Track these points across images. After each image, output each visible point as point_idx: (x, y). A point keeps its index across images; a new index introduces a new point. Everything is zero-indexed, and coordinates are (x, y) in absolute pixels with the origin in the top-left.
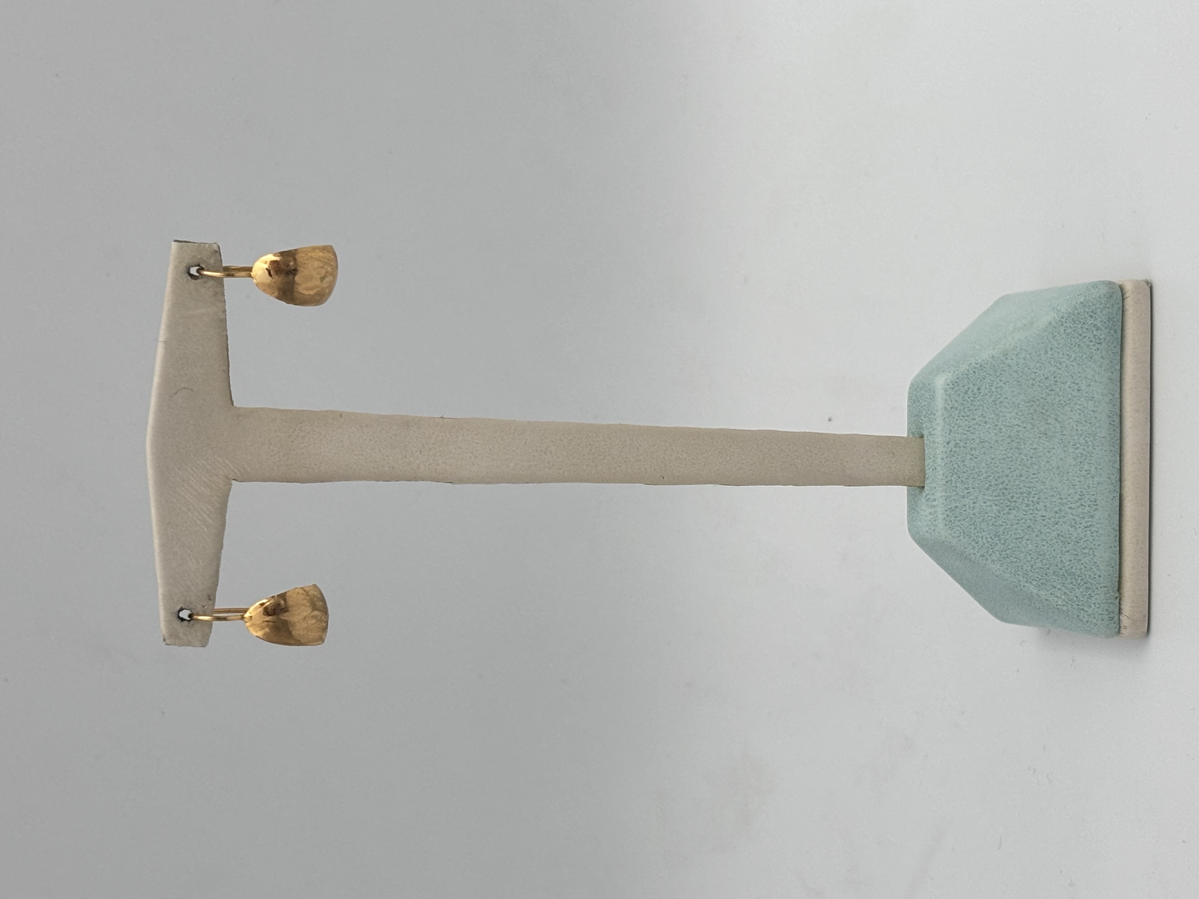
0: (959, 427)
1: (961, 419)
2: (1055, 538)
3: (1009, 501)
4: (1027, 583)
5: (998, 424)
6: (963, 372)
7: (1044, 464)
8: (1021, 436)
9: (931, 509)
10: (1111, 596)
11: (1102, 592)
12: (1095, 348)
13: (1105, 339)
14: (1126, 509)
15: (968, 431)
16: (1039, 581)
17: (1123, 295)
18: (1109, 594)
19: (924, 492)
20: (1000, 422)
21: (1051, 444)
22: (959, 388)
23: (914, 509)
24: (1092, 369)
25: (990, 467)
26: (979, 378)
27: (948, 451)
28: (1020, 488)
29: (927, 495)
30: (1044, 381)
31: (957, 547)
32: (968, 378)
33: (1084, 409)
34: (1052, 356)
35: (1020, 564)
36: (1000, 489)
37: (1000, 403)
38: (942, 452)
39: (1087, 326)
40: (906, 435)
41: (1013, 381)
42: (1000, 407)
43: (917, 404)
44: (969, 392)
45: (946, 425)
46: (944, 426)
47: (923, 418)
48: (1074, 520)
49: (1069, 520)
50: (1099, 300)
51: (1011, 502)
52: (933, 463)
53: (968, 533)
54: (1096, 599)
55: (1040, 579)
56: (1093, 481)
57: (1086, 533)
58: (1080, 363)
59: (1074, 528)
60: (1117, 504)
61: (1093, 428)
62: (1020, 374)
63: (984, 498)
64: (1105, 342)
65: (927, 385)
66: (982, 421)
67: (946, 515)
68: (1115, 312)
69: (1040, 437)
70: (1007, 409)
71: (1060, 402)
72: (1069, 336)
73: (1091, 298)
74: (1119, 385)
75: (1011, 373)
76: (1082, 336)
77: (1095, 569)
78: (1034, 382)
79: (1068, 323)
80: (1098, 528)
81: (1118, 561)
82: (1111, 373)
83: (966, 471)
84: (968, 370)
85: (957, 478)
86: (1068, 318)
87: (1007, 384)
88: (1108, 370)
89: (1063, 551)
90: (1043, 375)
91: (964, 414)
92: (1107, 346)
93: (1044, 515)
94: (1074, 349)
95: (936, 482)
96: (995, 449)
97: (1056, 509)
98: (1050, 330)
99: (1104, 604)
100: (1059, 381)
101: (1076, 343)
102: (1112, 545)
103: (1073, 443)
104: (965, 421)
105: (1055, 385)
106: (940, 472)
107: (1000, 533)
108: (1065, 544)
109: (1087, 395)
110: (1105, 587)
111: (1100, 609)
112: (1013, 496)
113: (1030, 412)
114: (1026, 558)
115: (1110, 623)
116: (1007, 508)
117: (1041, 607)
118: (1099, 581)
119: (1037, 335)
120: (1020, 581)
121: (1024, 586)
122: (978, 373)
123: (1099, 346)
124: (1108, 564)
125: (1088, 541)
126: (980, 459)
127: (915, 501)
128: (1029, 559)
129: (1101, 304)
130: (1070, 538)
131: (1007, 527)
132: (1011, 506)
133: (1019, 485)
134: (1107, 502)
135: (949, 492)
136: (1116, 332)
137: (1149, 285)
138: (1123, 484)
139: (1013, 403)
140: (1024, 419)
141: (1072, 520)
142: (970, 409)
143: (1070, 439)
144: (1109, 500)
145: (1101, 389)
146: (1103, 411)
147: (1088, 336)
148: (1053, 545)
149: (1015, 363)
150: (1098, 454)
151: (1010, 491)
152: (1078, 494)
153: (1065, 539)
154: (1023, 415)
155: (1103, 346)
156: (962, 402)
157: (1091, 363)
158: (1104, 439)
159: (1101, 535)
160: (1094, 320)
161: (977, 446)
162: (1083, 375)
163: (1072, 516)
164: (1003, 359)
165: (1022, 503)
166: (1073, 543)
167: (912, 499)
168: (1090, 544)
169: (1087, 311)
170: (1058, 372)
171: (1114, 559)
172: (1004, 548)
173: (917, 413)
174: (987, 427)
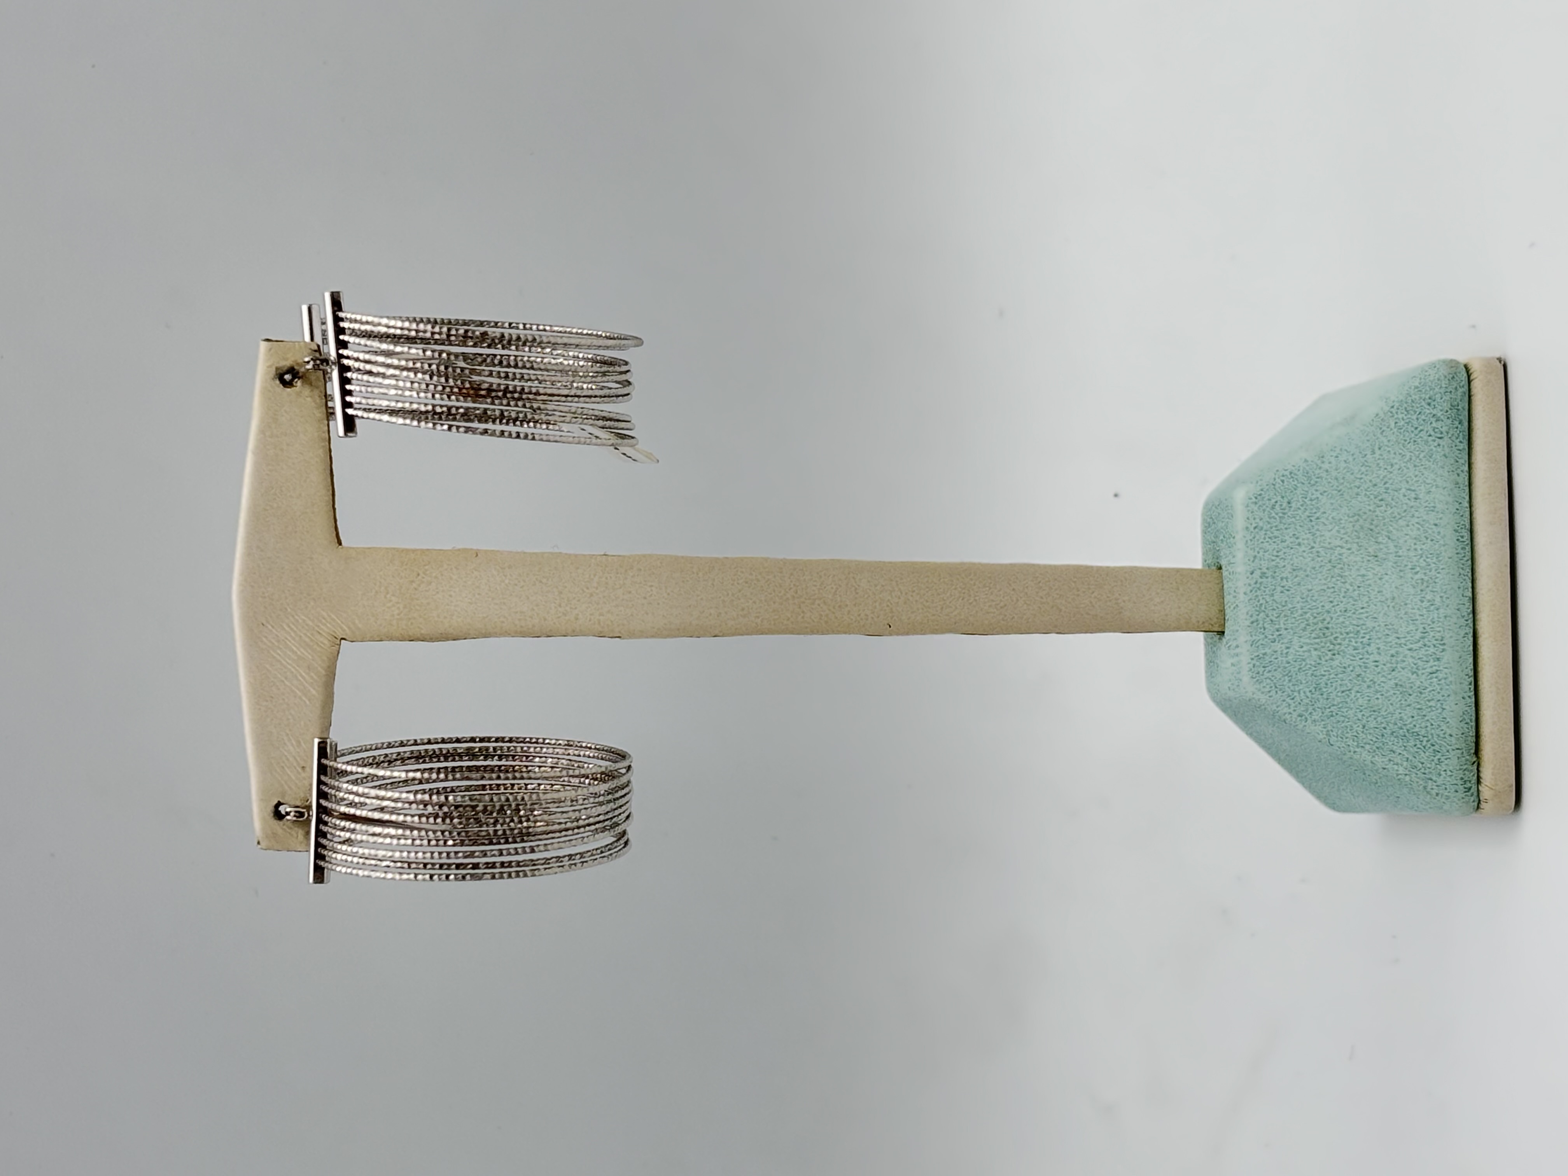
0: (1265, 552)
1: (1268, 542)
2: (1392, 688)
4: (1358, 746)
5: (1314, 545)
6: (1268, 482)
7: (1376, 595)
8: (1345, 560)
9: (1233, 658)
10: (1467, 760)
11: (1454, 756)
12: (1436, 445)
13: (1448, 433)
14: (1483, 648)
15: (1277, 556)
16: (1373, 745)
17: (1469, 376)
18: (1464, 759)
19: (1225, 637)
20: (1317, 543)
21: (1383, 569)
22: (1264, 503)
23: (1213, 661)
24: (1433, 471)
26: (1289, 489)
27: (1252, 582)
28: (1345, 627)
29: (1228, 642)
30: (1371, 488)
31: (1268, 705)
32: (1275, 488)
33: (1422, 523)
34: (1381, 457)
35: (1348, 723)
36: (1320, 629)
37: (1318, 518)
38: (1245, 585)
39: (1423, 417)
40: (1200, 568)
41: (1333, 490)
42: (1316, 524)
43: (1213, 526)
44: (1276, 507)
45: (1249, 550)
46: (1246, 552)
47: (1220, 544)
48: (1415, 664)
49: (1409, 665)
50: (1439, 382)
51: (1334, 644)
52: (1233, 600)
53: (1281, 687)
54: (1447, 765)
55: (1375, 742)
56: (1438, 614)
57: (1431, 681)
58: (1418, 464)
59: (1415, 675)
60: (1471, 643)
61: (1437, 547)
62: (1342, 481)
63: (1300, 642)
64: (1447, 436)
65: (1225, 503)
66: (1295, 542)
67: (1251, 665)
68: (1459, 397)
69: (1369, 561)
70: (1325, 527)
71: (1394, 515)
72: (1402, 431)
73: (1427, 380)
74: (1467, 491)
75: (1330, 480)
76: (1419, 429)
77: (1444, 727)
78: (1359, 490)
79: (1399, 413)
80: (1446, 674)
81: (1474, 715)
82: (1456, 476)
83: (1275, 608)
84: (1275, 479)
85: (1265, 616)
86: (1400, 407)
87: (1326, 494)
88: (1453, 471)
89: (1403, 705)
90: (1371, 481)
91: (1271, 535)
92: (1450, 442)
93: (1377, 659)
94: (1409, 446)
95: (1238, 624)
96: (1312, 578)
97: (1393, 652)
98: (1378, 424)
99: (1458, 771)
100: (1390, 488)
101: (1411, 439)
102: (1465, 695)
103: (1412, 566)
104: (1272, 544)
105: (1386, 492)
106: (1242, 613)
107: (1321, 685)
108: (1405, 695)
109: (1426, 504)
110: (1458, 749)
111: (1453, 777)
112: (1337, 637)
113: (1356, 528)
114: (1356, 716)
115: (1466, 795)
116: (1330, 653)
117: (1379, 781)
118: (1450, 741)
119: (1361, 431)
120: (1349, 745)
121: (1354, 753)
122: (1287, 481)
123: (1440, 441)
124: (1461, 719)
125: (1433, 690)
126: (1294, 592)
127: (1214, 651)
128: (1360, 717)
129: (1441, 387)
130: (1412, 687)
131: (1332, 676)
132: (1335, 650)
133: (1343, 622)
134: (1458, 640)
135: (1255, 635)
136: (1461, 423)
137: (1502, 363)
138: (1478, 617)
139: (1333, 518)
140: (1348, 538)
141: (1413, 665)
142: (1279, 528)
143: (1407, 561)
144: (1460, 637)
145: (1444, 496)
146: (1448, 523)
147: (1426, 429)
148: (1390, 698)
149: (1334, 468)
150: (1444, 579)
151: (1333, 631)
152: (1419, 631)
153: (1405, 690)
154: (1346, 533)
155: (1446, 442)
156: (1268, 520)
157: (1430, 464)
158: (1450, 560)
159: (1451, 682)
160: (1433, 409)
161: (1289, 576)
162: (1420, 479)
163: (1413, 660)
164: (1319, 462)
165: (1349, 645)
166: (1416, 694)
167: (1210, 650)
168: (1436, 695)
169: (1423, 397)
170: (1389, 476)
171: (1469, 713)
172: (1327, 705)
173: (1213, 538)
174: (1301, 550)
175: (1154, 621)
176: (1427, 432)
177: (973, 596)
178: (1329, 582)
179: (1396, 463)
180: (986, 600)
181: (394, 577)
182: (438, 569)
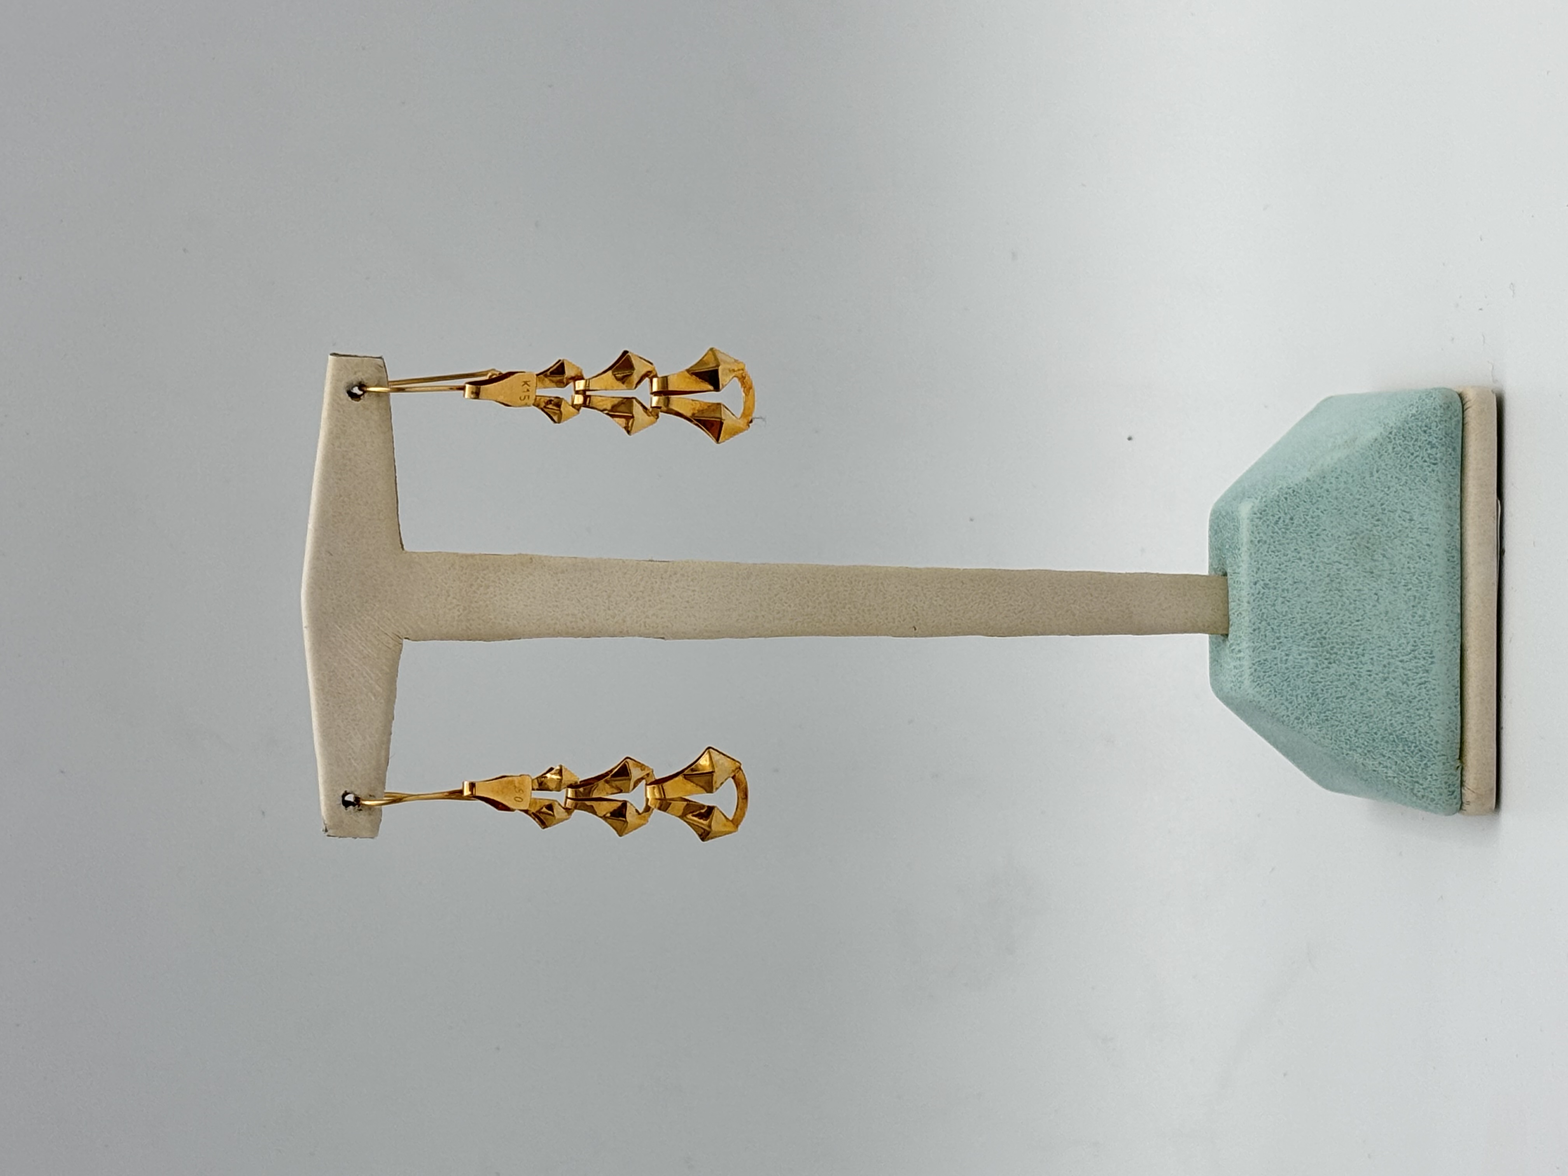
0: (1268, 565)
1: (1270, 555)
2: (1384, 697)
3: (1327, 653)
4: (1350, 750)
5: (1314, 560)
6: (1273, 499)
7: (1370, 609)
8: (1343, 575)
9: (1236, 661)
10: (1451, 765)
11: (1440, 761)
12: (1430, 469)
13: (1442, 459)
14: (1469, 661)
15: (1279, 569)
16: (1365, 749)
17: (1463, 405)
18: (1448, 764)
19: (1228, 640)
20: (1317, 558)
21: (1378, 585)
22: (1268, 518)
23: (1217, 661)
24: (1427, 495)
26: (1291, 507)
27: (1255, 592)
28: (1341, 638)
29: (1232, 644)
30: (1369, 509)
31: (1267, 707)
32: (1278, 505)
33: (1416, 543)
34: (1378, 480)
35: (1343, 728)
36: (1318, 639)
37: (1318, 535)
38: (1248, 594)
39: (1419, 444)
40: (1207, 573)
41: (1333, 509)
42: (1317, 540)
43: (1220, 535)
44: (1279, 523)
45: (1253, 562)
46: (1251, 564)
47: (1226, 551)
48: (1405, 675)
49: (1400, 676)
50: (1435, 411)
51: (1330, 654)
52: (1237, 608)
53: (1280, 691)
54: (1432, 769)
56: (1428, 629)
57: (1420, 691)
58: (1412, 488)
59: (1405, 685)
60: (1458, 656)
61: (1428, 565)
62: (1342, 501)
63: (1298, 650)
64: (1441, 462)
65: (1231, 513)
66: (1296, 557)
67: (1253, 670)
68: (1454, 426)
69: (1365, 576)
70: (1325, 543)
71: (1389, 535)
72: (1399, 455)
73: (1424, 409)
74: (1459, 513)
75: (1330, 499)
76: (1415, 455)
77: (1431, 734)
78: (1357, 510)
79: (1397, 439)
80: (1434, 685)
81: (1459, 722)
82: (1448, 500)
83: (1276, 617)
84: (1278, 496)
85: (1266, 625)
86: (1397, 434)
87: (1327, 512)
88: (1446, 495)
89: (1393, 713)
90: (1368, 502)
91: (1274, 549)
92: (1444, 467)
93: (1370, 669)
94: (1405, 470)
95: (1241, 629)
96: (1311, 591)
97: (1385, 662)
98: (1377, 449)
99: (1443, 775)
100: (1386, 509)
101: (1407, 464)
102: (1452, 705)
103: (1405, 583)
104: (1275, 557)
105: (1383, 513)
106: (1245, 620)
107: (1319, 691)
108: (1395, 703)
109: (1420, 525)
110: (1444, 755)
111: (1438, 782)
112: (1333, 647)
113: (1353, 546)
114: (1349, 721)
115: (1450, 799)
116: (1326, 662)
117: (1369, 780)
118: (1436, 748)
119: (1361, 454)
120: (1342, 748)
121: (1347, 754)
122: (1291, 499)
123: (1435, 467)
124: (1447, 727)
126: (1294, 603)
127: (1218, 652)
129: (1436, 417)
130: (1402, 697)
132: (1330, 658)
133: (1340, 633)
134: (1446, 654)
135: (1257, 642)
136: (1454, 449)
137: (1497, 395)
138: (1465, 632)
139: (1332, 535)
140: (1346, 555)
141: (1404, 676)
142: (1282, 542)
143: (1401, 579)
144: (1448, 652)
145: (1437, 518)
146: (1440, 544)
147: (1421, 455)
148: (1382, 705)
149: (1335, 488)
150: (1434, 596)
151: (1330, 641)
152: (1410, 644)
153: (1395, 698)
154: (1344, 550)
155: (1439, 468)
156: (1272, 534)
157: (1425, 488)
158: (1441, 579)
159: (1438, 693)
160: (1429, 436)
161: (1290, 587)
162: (1415, 502)
163: (1404, 671)
164: (1320, 482)
165: (1344, 655)
166: (1405, 703)
167: (1214, 649)
168: (1424, 704)
169: (1420, 425)
170: (1386, 498)
171: (1454, 721)
172: (1322, 709)
173: (1219, 546)
174: (1301, 565)
175: (1162, 625)
177: (992, 600)
178: (1327, 595)
179: (1393, 486)
180: (1005, 605)
181: (454, 581)
182: (495, 573)
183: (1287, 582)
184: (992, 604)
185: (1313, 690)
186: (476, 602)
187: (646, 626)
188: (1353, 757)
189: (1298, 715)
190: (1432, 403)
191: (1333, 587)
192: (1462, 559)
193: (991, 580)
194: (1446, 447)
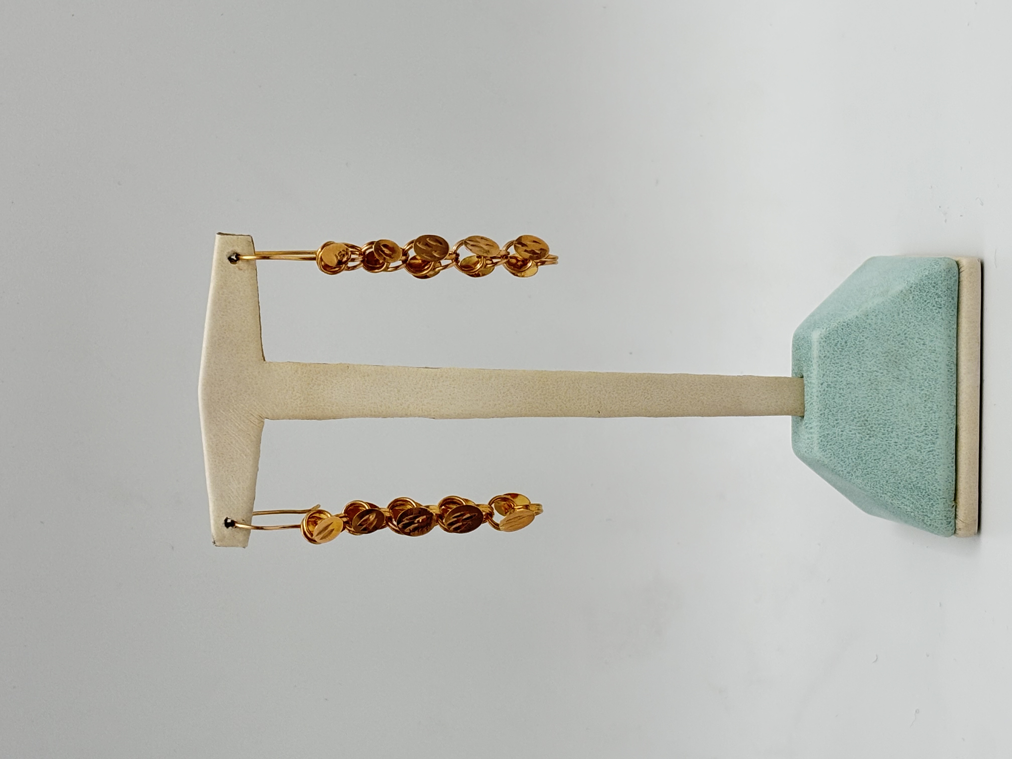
0: (831, 372)
2: (905, 459)
3: (869, 430)
4: (883, 494)
6: (834, 329)
7: (897, 402)
8: (879, 380)
9: (809, 434)
10: (949, 505)
11: (941, 502)
12: (937, 311)
13: (944, 305)
14: (961, 437)
15: (837, 375)
16: (892, 493)
17: (959, 270)
18: (947, 504)
19: (804, 420)
20: (862, 368)
21: (902, 386)
22: (830, 342)
23: (797, 433)
24: (935, 328)
25: (855, 404)
26: (846, 334)
27: (822, 390)
28: (877, 420)
29: (806, 423)
30: (897, 337)
32: (837, 333)
33: (927, 359)
34: (903, 318)
35: (878, 479)
36: (863, 421)
37: (863, 353)
38: (817, 391)
39: (930, 295)
40: (790, 376)
41: (873, 336)
42: (862, 357)
43: (799, 351)
44: (838, 345)
45: (820, 371)
47: (802, 362)
48: (920, 446)
49: (916, 445)
50: (940, 273)
51: (871, 431)
52: (810, 399)
53: (837, 455)
54: (937, 507)
55: (894, 491)
56: (935, 416)
57: (929, 456)
58: (926, 323)
59: (919, 453)
60: (954, 433)
61: (935, 374)
63: (850, 428)
64: (944, 307)
65: (806, 337)
66: (849, 367)
67: (820, 441)
68: (953, 283)
69: (893, 381)
70: (868, 359)
71: (910, 354)
72: (917, 302)
73: (933, 272)
74: (956, 340)
75: (871, 330)
76: (927, 302)
77: (936, 485)
78: (889, 337)
79: (915, 291)
80: (938, 452)
81: (954, 477)
82: (949, 331)
83: (835, 406)
84: (837, 327)
85: (829, 411)
86: (916, 288)
87: (869, 338)
88: (947, 328)
89: (911, 470)
90: (896, 332)
91: (834, 362)
92: (946, 310)
93: (897, 441)
94: (920, 312)
95: (812, 414)
96: (859, 390)
97: (906, 437)
98: (902, 297)
99: (943, 511)
100: (908, 337)
101: (922, 307)
102: (949, 465)
103: (920, 385)
104: (835, 367)
105: (906, 340)
106: (815, 407)
107: (863, 455)
108: (912, 464)
109: (930, 348)
110: (944, 498)
111: (940, 515)
112: (872, 427)
113: (886, 361)
114: (882, 475)
115: (948, 526)
116: (868, 436)
117: (895, 513)
118: (939, 493)
119: (891, 301)
120: (877, 492)
122: (846, 329)
123: (940, 310)
124: (947, 480)
125: (930, 462)
126: (847, 397)
127: (797, 427)
128: (885, 476)
129: (941, 277)
130: (917, 459)
131: (868, 450)
132: (871, 434)
133: (877, 418)
134: (946, 432)
135: (823, 422)
136: (953, 298)
137: (981, 262)
138: (959, 417)
140: (881, 366)
141: (918, 446)
142: (839, 358)
143: (917, 382)
144: (947, 430)
145: (941, 344)
146: (943, 361)
147: (931, 302)
148: (904, 465)
149: (874, 322)
150: (939, 394)
151: (870, 422)
152: (923, 425)
153: (913, 461)
154: (880, 363)
155: (943, 310)
156: (833, 352)
157: (934, 323)
158: (944, 383)
159: (941, 458)
160: (936, 290)
161: (845, 387)
162: (927, 332)
163: (919, 443)
164: (864, 319)
165: (880, 432)
166: (919, 464)
167: (795, 425)
168: (932, 465)
169: (930, 283)
170: (908, 330)
171: (951, 476)
172: (864, 467)
173: (799, 358)
174: (852, 372)
175: (761, 410)
176: (932, 304)
177: (650, 394)
178: (869, 392)
179: (913, 322)
180: (658, 397)
181: (297, 381)
182: (325, 376)
183: (842, 383)
184: (650, 396)
185: (859, 454)
186: (312, 395)
187: (422, 411)
188: (884, 498)
189: (848, 470)
190: (938, 268)
191: (872, 388)
192: (957, 370)
193: (649, 381)
194: (947, 297)
